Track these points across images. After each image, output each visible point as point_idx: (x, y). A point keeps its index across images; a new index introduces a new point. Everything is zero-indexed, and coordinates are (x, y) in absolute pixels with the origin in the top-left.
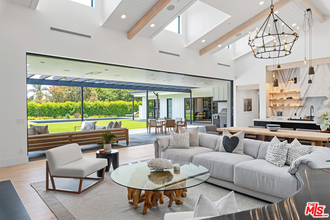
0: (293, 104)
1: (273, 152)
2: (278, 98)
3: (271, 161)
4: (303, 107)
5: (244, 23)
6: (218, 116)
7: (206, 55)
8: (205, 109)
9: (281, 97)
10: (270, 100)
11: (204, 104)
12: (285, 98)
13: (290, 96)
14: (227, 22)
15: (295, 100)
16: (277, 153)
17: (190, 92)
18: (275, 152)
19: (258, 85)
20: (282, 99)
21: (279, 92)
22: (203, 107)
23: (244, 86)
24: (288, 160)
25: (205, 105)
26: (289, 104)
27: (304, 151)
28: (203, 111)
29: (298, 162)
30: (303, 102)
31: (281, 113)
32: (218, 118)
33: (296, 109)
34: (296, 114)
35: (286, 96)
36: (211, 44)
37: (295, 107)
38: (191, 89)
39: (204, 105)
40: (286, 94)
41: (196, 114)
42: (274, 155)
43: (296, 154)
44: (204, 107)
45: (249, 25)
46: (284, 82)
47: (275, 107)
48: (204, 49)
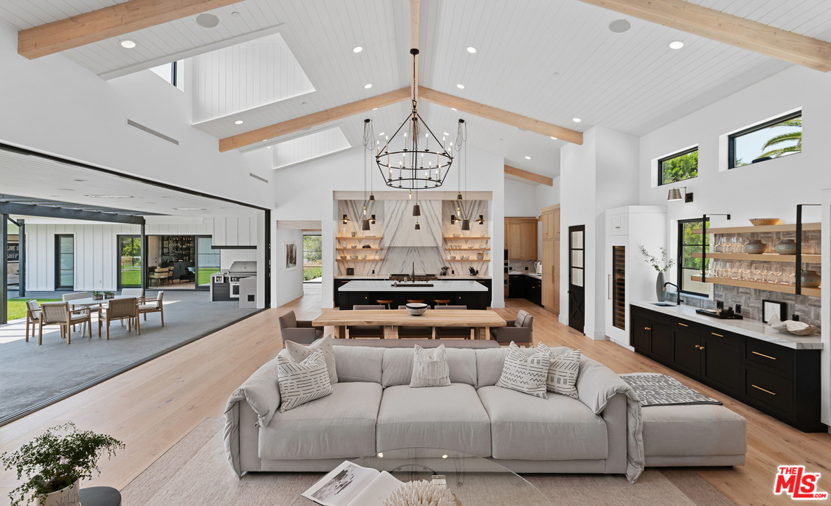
0: (371, 257)
1: (531, 372)
2: (349, 247)
3: (525, 390)
4: (384, 260)
5: (327, 111)
6: (225, 278)
7: (233, 153)
8: (165, 258)
9: (354, 245)
10: (337, 249)
11: (163, 248)
12: (360, 246)
13: (366, 244)
14: (302, 100)
15: (373, 250)
16: (539, 374)
17: (143, 222)
18: (535, 373)
19: (319, 223)
20: (356, 247)
21: (350, 236)
22: (160, 253)
23: (293, 222)
24: (549, 383)
25: (165, 251)
26: (366, 256)
27: (573, 362)
28: (160, 262)
29: (611, 394)
30: (384, 252)
31: (352, 269)
32: (225, 281)
33: (374, 264)
34: (373, 272)
35: (360, 242)
36: (251, 132)
37: (373, 261)
38: (145, 217)
39: (163, 251)
40: (360, 240)
41: (148, 271)
42: (534, 378)
43: (562, 370)
44: (163, 254)
45: (337, 116)
46: (357, 221)
47: (343, 260)
48: (232, 138)
